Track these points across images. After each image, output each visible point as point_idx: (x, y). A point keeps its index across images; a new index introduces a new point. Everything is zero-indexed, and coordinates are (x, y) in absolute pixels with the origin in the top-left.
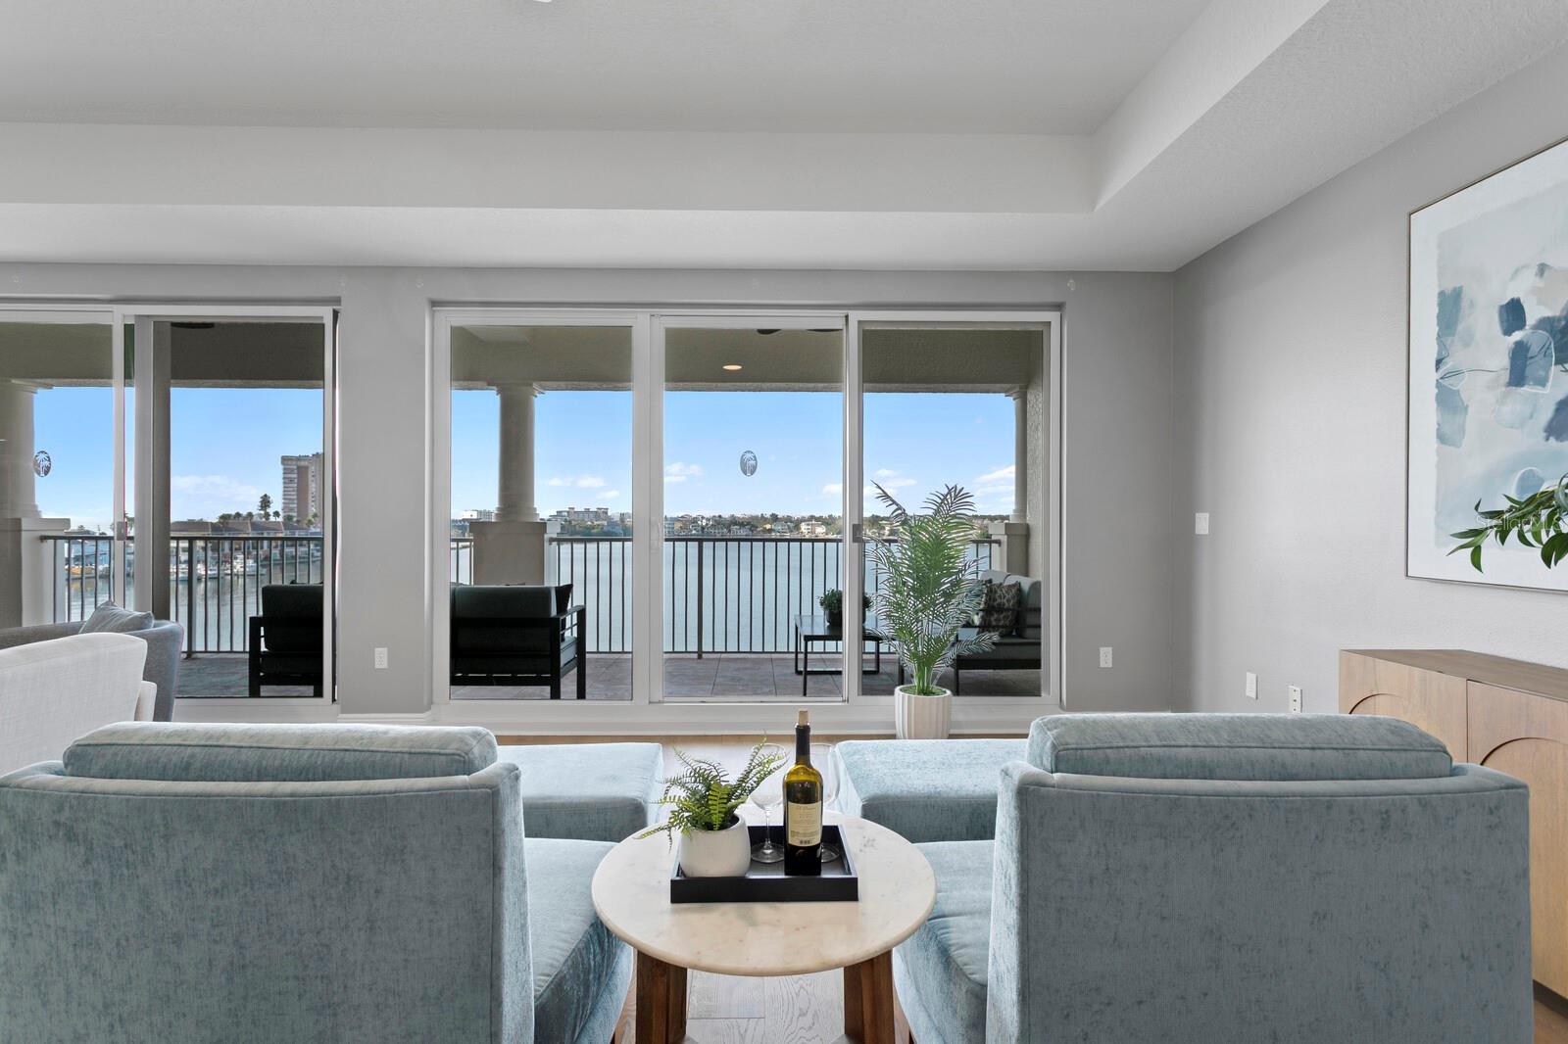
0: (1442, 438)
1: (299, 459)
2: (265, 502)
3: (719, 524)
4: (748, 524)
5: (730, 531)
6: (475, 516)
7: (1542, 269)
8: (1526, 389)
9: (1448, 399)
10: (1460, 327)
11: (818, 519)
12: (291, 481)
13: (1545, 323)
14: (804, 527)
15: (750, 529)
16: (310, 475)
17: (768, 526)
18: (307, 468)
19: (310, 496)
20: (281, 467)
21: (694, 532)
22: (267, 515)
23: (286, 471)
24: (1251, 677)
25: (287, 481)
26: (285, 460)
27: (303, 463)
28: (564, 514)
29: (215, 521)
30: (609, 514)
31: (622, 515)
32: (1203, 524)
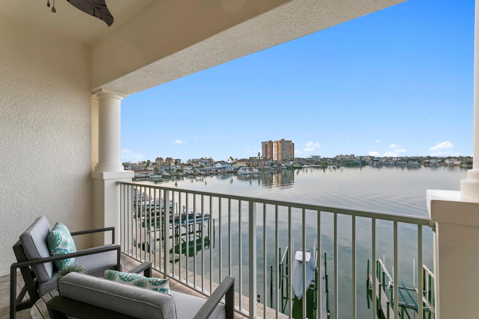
1: (265, 142)
2: (259, 154)
3: (403, 160)
4: (417, 160)
5: (408, 163)
6: (311, 157)
11: (455, 158)
12: (264, 148)
14: (447, 161)
15: (418, 162)
16: (268, 146)
17: (427, 161)
18: (267, 145)
19: (268, 152)
20: (262, 145)
21: (391, 163)
22: (259, 157)
23: (263, 146)
25: (263, 148)
26: (262, 143)
27: (266, 144)
28: (338, 156)
29: (249, 159)
30: (355, 156)
31: (361, 157)
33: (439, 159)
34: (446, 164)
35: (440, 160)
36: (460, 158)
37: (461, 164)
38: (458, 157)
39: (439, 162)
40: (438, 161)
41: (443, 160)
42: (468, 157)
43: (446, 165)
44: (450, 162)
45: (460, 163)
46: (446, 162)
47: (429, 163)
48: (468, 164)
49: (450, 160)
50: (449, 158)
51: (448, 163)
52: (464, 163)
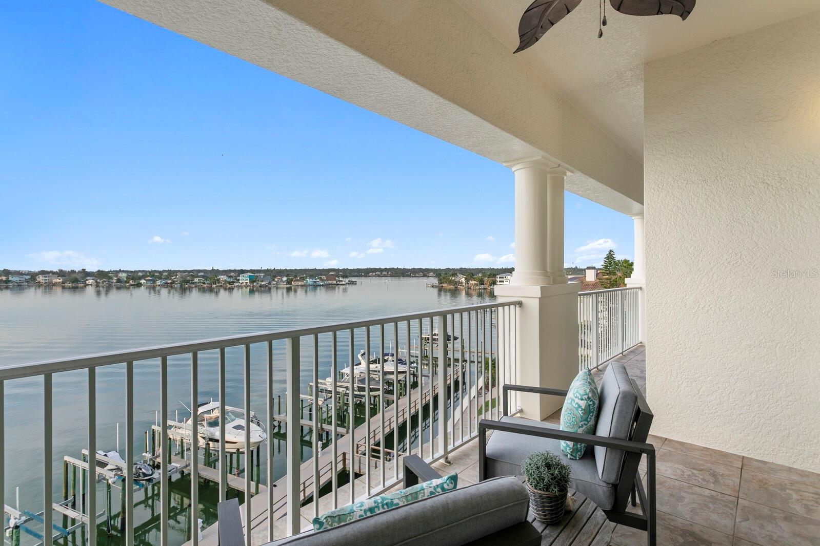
33: (27, 275)
34: (39, 282)
35: (28, 277)
36: (61, 274)
37: (63, 283)
38: (58, 271)
39: (27, 281)
40: (26, 279)
41: (33, 276)
42: (71, 271)
43: (39, 285)
44: (46, 280)
45: (61, 281)
46: (38, 280)
47: (7, 282)
48: (73, 283)
49: (46, 277)
50: (43, 273)
51: (43, 281)
52: (68, 281)
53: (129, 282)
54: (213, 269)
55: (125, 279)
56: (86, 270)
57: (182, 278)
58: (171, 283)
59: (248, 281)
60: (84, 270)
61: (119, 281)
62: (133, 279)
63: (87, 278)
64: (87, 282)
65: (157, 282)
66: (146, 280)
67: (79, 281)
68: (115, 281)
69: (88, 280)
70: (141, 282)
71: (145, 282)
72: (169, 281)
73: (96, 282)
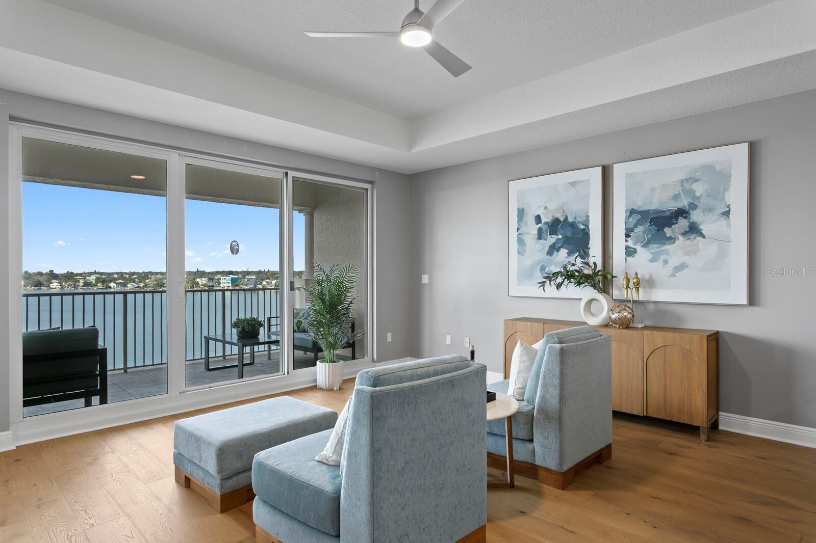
0: (519, 253)
7: (546, 208)
8: (542, 241)
9: (521, 241)
10: (524, 220)
13: (546, 223)
24: (448, 338)
32: (425, 279)
53: (97, 285)
54: (198, 271)
55: (94, 282)
56: (54, 272)
57: (156, 280)
58: (143, 286)
59: (230, 285)
60: (52, 271)
61: (87, 284)
62: (103, 282)
63: (53, 281)
64: (51, 286)
65: (128, 285)
66: (116, 283)
67: (43, 285)
68: (81, 284)
69: (53, 283)
70: (110, 285)
71: (115, 285)
72: (142, 285)
73: (61, 285)
